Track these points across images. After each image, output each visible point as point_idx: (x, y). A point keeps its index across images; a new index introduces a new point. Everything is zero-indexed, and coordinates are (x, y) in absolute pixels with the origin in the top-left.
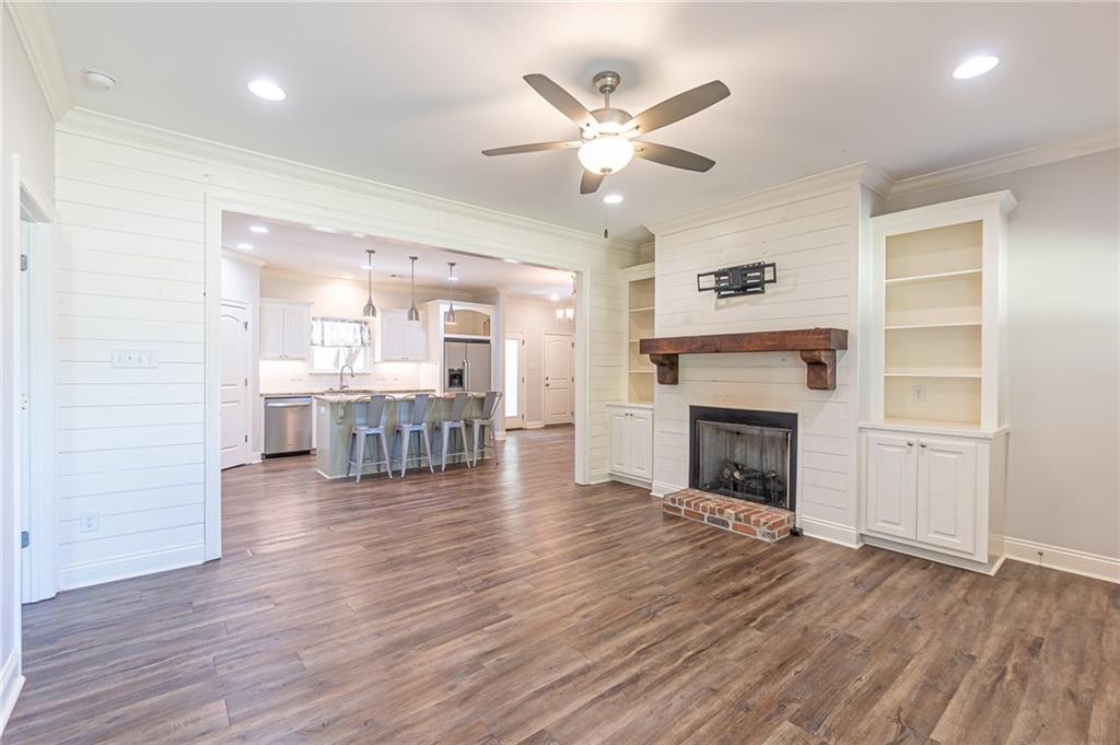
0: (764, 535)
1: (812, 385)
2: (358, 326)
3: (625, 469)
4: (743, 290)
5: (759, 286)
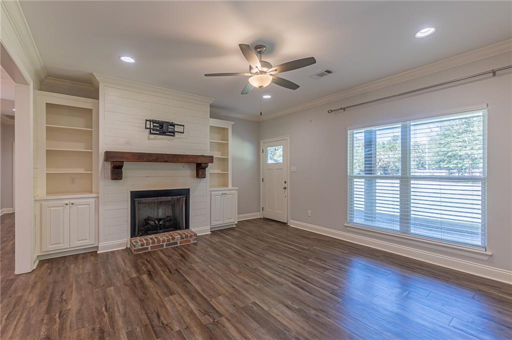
0: (194, 240)
1: (198, 176)
3: (62, 246)
4: (163, 133)
5: (173, 133)
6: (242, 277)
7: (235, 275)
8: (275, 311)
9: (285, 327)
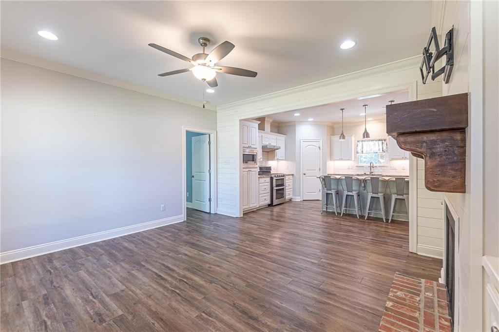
2: (380, 142)
6: (223, 271)
7: (232, 272)
8: (195, 252)
9: (192, 248)
